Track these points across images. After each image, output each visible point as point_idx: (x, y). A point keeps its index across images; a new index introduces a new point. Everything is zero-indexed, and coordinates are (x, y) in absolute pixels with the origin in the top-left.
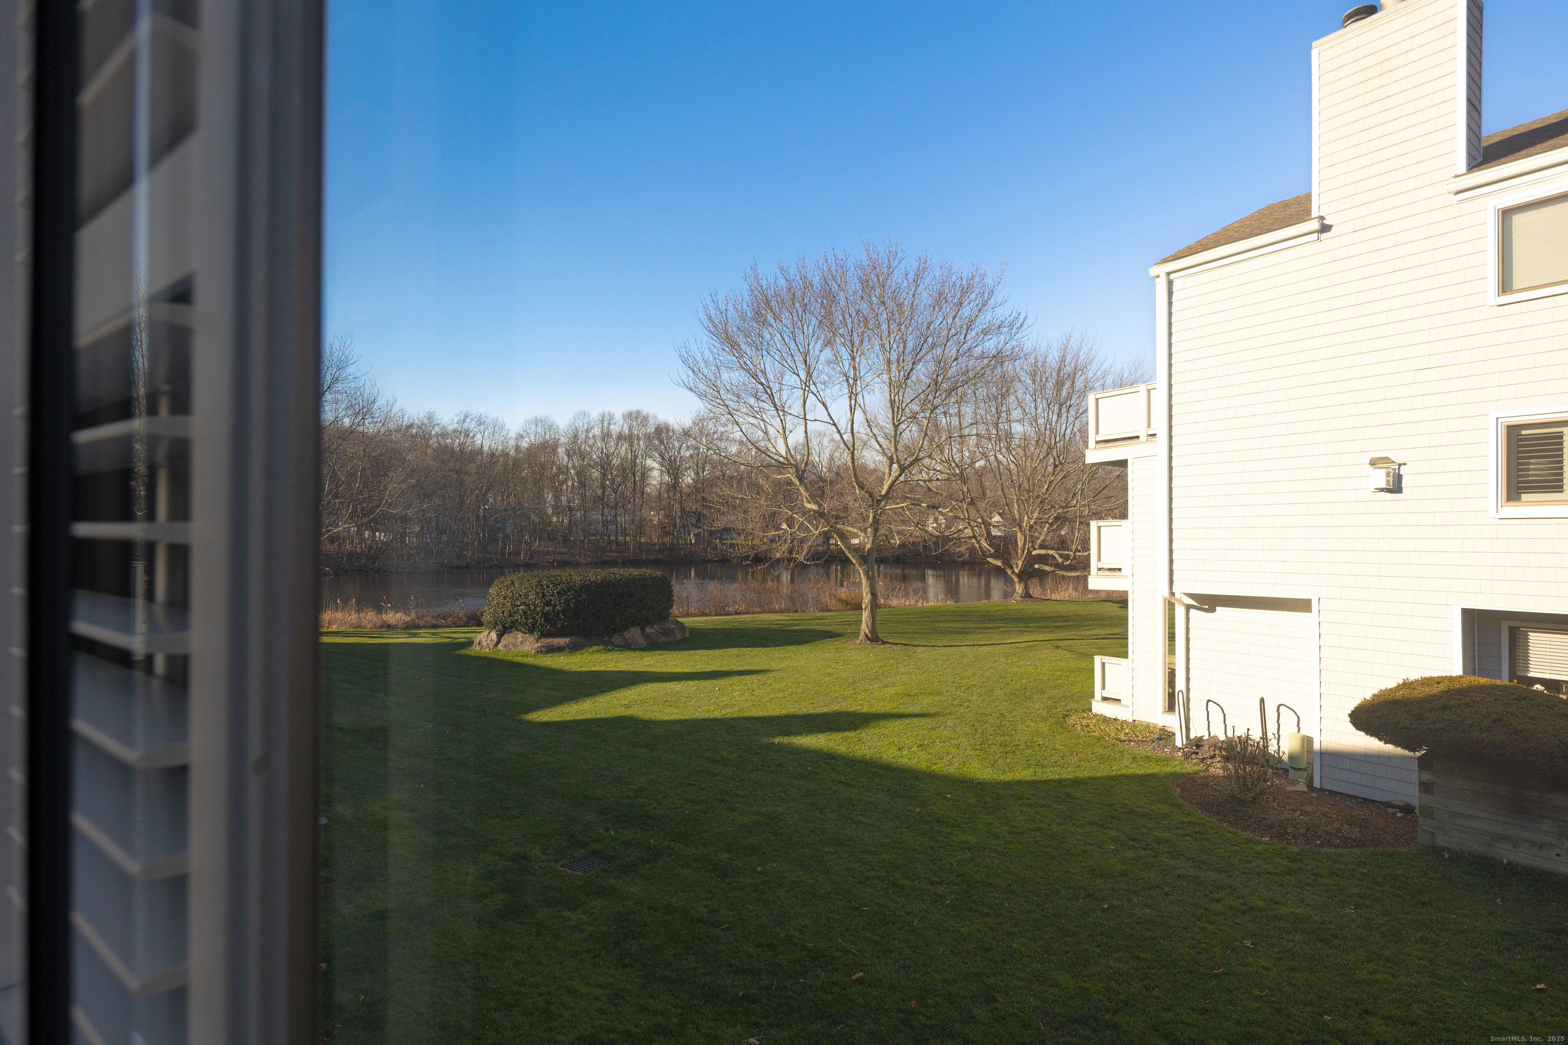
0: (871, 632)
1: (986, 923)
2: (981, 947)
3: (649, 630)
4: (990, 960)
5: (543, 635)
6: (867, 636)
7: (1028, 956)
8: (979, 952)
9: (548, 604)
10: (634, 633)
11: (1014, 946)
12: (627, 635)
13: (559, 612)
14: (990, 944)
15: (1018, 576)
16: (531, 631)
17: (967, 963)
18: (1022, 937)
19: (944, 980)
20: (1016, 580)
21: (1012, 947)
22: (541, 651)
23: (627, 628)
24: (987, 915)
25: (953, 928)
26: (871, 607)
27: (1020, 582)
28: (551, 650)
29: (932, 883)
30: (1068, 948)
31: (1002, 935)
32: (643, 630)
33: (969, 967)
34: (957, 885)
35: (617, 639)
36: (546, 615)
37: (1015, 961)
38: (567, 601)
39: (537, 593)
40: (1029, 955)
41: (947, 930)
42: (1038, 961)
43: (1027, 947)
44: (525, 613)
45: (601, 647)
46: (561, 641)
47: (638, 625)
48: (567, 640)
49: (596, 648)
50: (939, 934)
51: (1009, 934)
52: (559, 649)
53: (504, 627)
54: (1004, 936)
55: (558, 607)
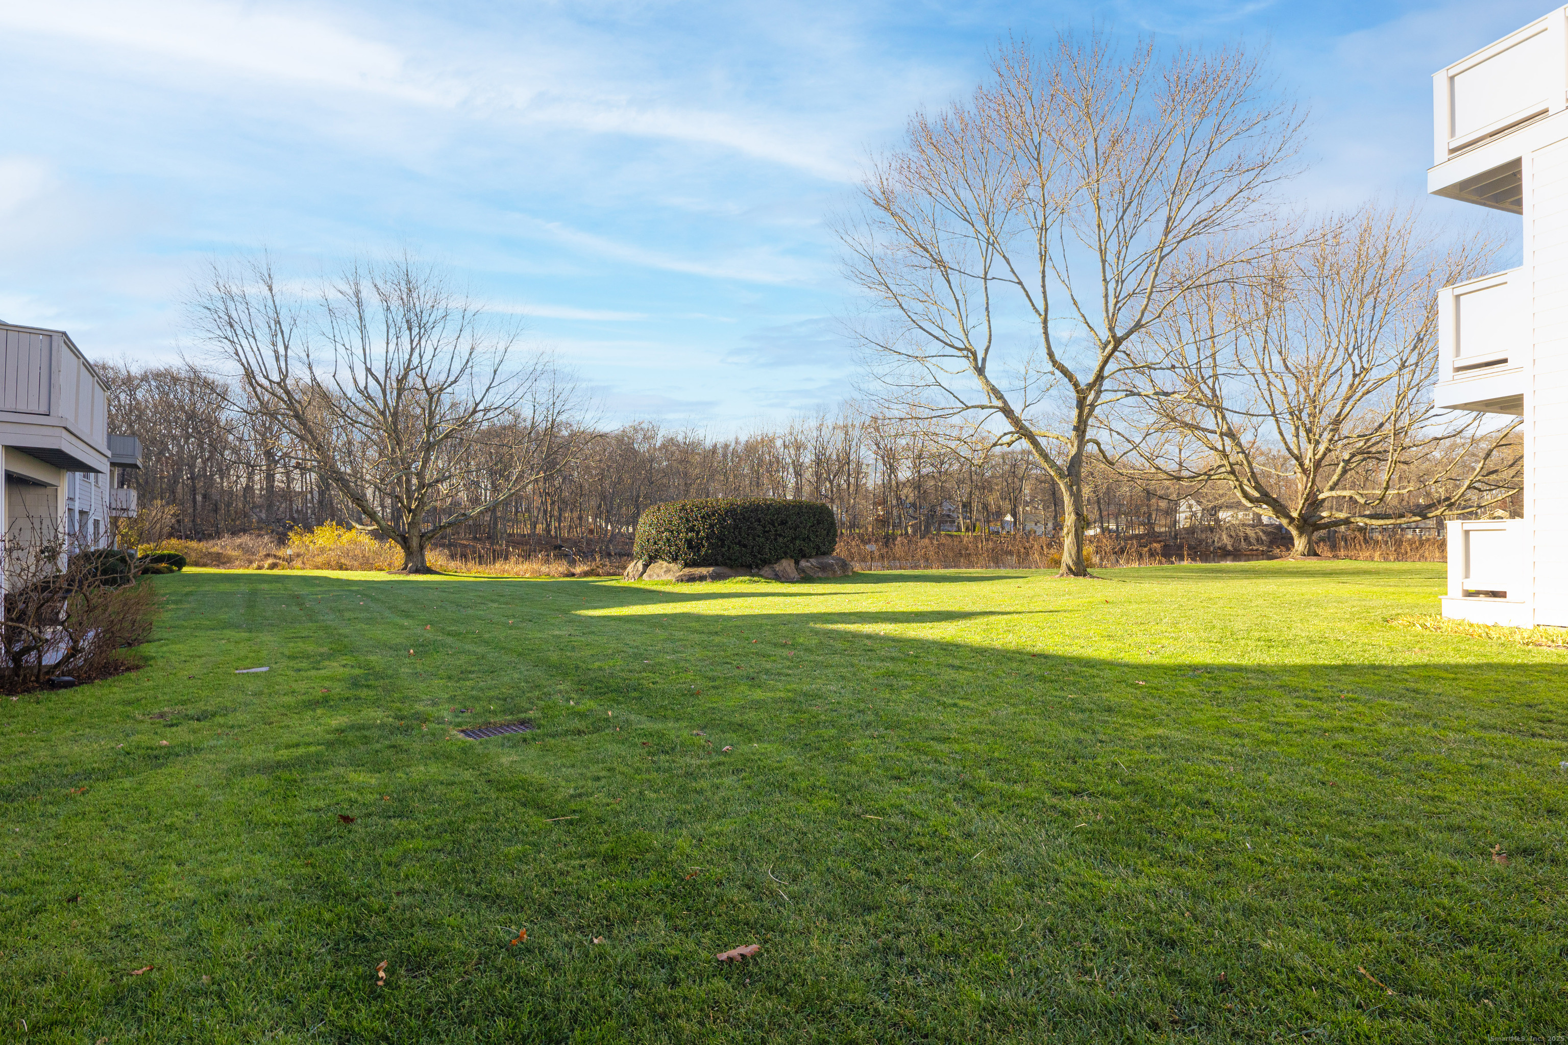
0: (1076, 564)
1: (1177, 878)
2: (1150, 933)
3: (803, 563)
4: (1172, 973)
5: (686, 565)
6: (1070, 569)
7: (1319, 984)
8: (1139, 945)
9: (692, 529)
10: (787, 565)
11: (1267, 945)
12: (777, 567)
13: (702, 539)
14: (1182, 930)
15: (1298, 528)
16: (675, 559)
17: (1089, 972)
18: (1296, 925)
19: (992, 1011)
20: (1294, 533)
21: (1256, 946)
22: (681, 580)
23: (778, 560)
24: (1184, 862)
25: (1074, 878)
26: (1076, 530)
27: (1301, 534)
28: (691, 579)
29: (1056, 793)
30: (1483, 982)
31: (1225, 910)
32: (797, 563)
33: (1092, 984)
34: (1116, 798)
35: (766, 570)
36: (689, 542)
37: (1264, 991)
38: (712, 526)
39: (681, 518)
40: (1321, 981)
41: (1057, 881)
42: (1359, 1006)
43: (1313, 956)
44: (668, 540)
45: (747, 578)
46: (704, 571)
47: (792, 557)
48: (711, 569)
49: (741, 578)
50: (1031, 887)
51: (1247, 911)
52: (702, 578)
53: (650, 557)
54: (1231, 915)
55: (702, 534)
